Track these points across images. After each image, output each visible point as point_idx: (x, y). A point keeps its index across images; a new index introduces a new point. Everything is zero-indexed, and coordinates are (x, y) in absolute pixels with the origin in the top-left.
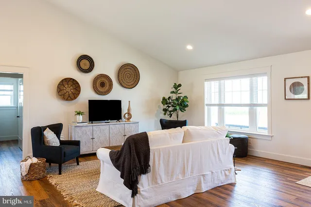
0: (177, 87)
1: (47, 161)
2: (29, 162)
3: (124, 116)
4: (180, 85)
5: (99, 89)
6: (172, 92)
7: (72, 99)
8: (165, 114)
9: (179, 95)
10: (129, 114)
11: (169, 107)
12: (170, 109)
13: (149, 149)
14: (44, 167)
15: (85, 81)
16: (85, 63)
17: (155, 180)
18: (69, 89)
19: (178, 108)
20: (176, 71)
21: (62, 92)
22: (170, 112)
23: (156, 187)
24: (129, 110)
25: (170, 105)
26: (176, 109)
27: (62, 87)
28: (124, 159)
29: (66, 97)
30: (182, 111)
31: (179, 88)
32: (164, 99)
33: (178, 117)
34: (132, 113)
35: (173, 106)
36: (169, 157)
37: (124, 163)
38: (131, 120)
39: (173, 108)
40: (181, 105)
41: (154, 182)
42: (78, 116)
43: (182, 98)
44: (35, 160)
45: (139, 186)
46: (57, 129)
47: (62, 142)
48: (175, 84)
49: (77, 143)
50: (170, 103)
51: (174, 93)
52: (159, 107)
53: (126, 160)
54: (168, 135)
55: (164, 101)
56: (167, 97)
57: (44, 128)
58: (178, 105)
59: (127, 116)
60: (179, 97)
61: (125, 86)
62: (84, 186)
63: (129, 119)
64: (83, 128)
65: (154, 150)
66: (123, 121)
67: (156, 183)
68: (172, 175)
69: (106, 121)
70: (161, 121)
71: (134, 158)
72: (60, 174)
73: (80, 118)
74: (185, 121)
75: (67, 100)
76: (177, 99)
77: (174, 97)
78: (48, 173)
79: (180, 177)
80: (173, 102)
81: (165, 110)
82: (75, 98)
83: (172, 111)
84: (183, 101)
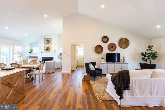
0: (150, 47)
1: (90, 75)
2: (84, 75)
3: (122, 60)
4: (152, 46)
5: (111, 49)
6: (148, 50)
7: (100, 53)
8: (143, 60)
9: (152, 51)
10: (124, 59)
11: (145, 57)
12: (146, 58)
13: (129, 79)
14: (89, 77)
15: (105, 46)
16: (105, 39)
17: (132, 94)
18: (99, 49)
19: (150, 57)
20: (150, 39)
21: (96, 51)
22: (146, 59)
23: (133, 97)
24: (124, 58)
25: (146, 56)
26: (150, 58)
27: (97, 49)
28: (117, 81)
29: (98, 52)
30: (153, 59)
31: (151, 48)
32: (142, 53)
33: (150, 62)
34: (125, 59)
35: (147, 56)
36: (141, 84)
37: (116, 83)
38: (125, 62)
39: (148, 58)
40: (153, 56)
41: (132, 95)
42: (102, 59)
43: (153, 53)
44: (86, 74)
45: (123, 95)
46: (94, 64)
47: (96, 69)
48: (149, 46)
49: (101, 70)
50: (146, 55)
51: (149, 50)
52: (140, 56)
53: (117, 82)
54: (141, 73)
55: (142, 54)
56: (144, 52)
57: (90, 63)
58: (151, 56)
59: (123, 60)
60: (152, 52)
61: (122, 47)
62: (101, 87)
63: (124, 62)
64: (104, 64)
65: (132, 79)
66: (121, 62)
67: (133, 95)
68: (143, 93)
69: (113, 62)
70: (140, 64)
71: (121, 82)
72: (94, 80)
73: (103, 60)
74: (155, 65)
75: (98, 53)
76: (150, 53)
77: (149, 52)
78: (90, 79)
79: (149, 95)
80: (148, 55)
81: (143, 59)
82: (101, 53)
83: (147, 59)
84: (154, 54)
